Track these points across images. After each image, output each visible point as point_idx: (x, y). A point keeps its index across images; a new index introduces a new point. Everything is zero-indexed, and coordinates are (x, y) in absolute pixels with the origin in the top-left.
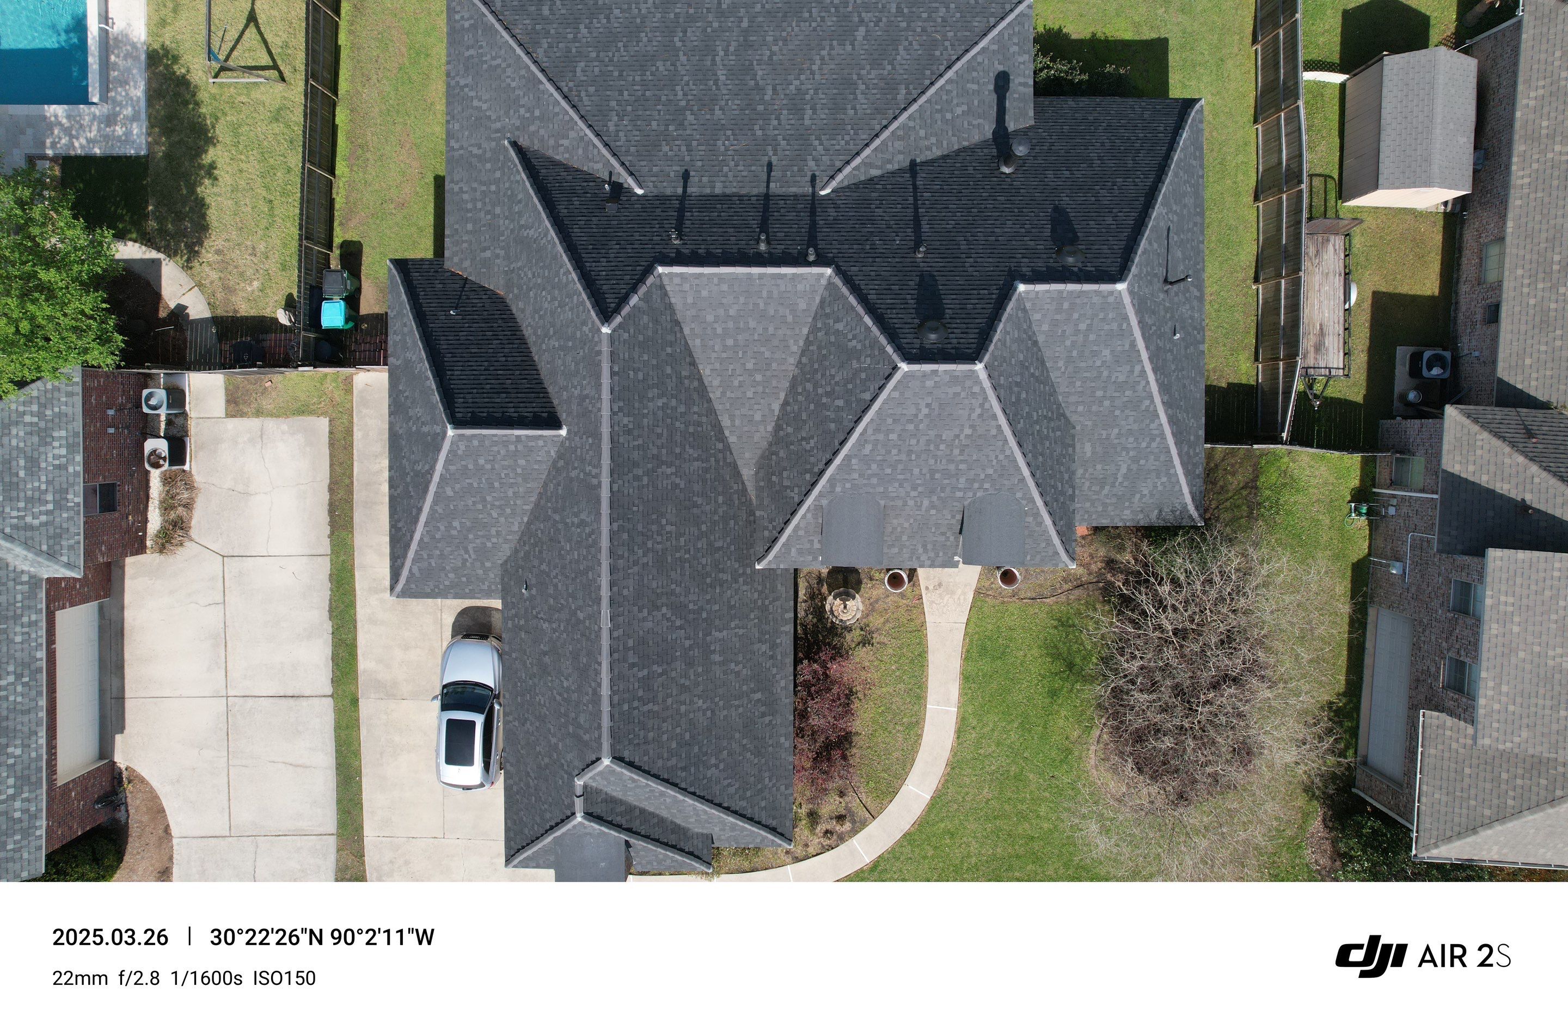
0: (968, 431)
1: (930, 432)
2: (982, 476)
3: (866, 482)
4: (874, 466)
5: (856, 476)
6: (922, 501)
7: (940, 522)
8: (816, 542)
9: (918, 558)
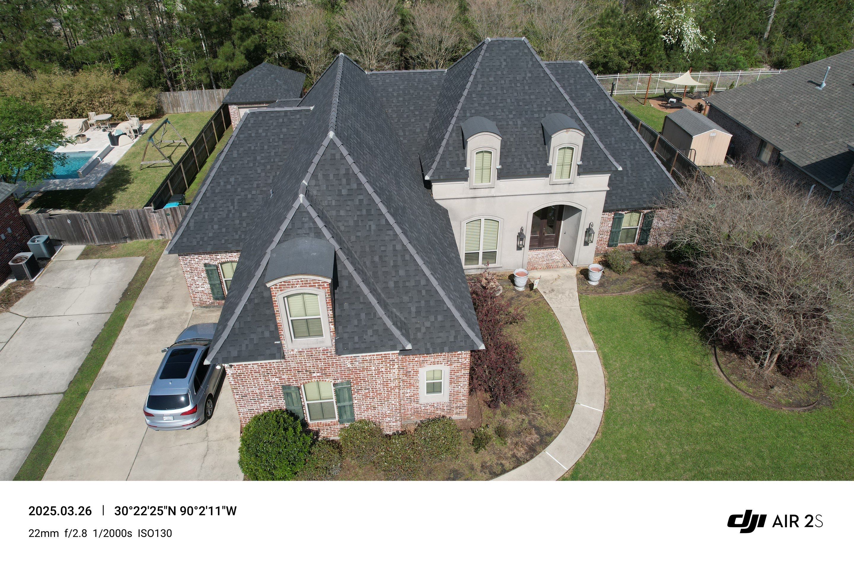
0: (529, 75)
1: (510, 76)
2: (545, 103)
3: (482, 109)
4: (485, 98)
5: (476, 105)
6: (517, 122)
7: (531, 136)
8: (460, 155)
9: (525, 166)
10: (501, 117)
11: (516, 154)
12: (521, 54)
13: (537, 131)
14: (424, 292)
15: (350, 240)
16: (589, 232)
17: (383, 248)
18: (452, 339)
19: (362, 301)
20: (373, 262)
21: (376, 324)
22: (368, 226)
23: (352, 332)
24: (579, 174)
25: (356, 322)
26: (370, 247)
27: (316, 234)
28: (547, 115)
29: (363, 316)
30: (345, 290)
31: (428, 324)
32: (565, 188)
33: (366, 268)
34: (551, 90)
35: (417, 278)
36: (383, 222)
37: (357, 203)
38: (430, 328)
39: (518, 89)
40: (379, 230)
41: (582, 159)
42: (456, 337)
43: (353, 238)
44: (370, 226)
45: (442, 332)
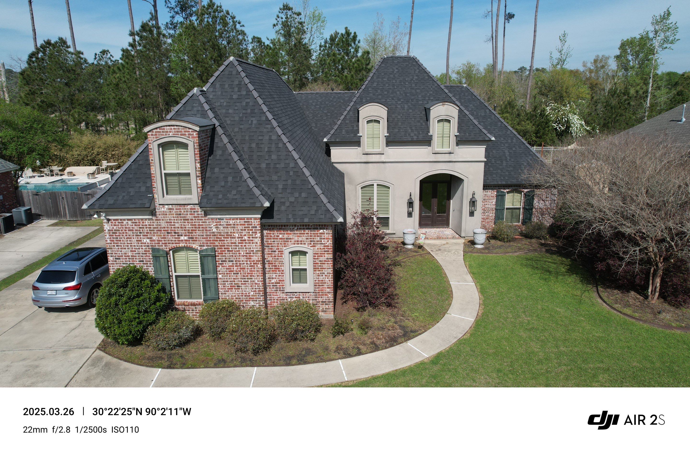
1: (400, 78)
2: (428, 95)
3: (376, 97)
4: (379, 91)
5: (371, 95)
6: (404, 106)
7: (415, 115)
8: (355, 126)
9: (409, 134)
10: (391, 103)
11: (401, 126)
12: (410, 65)
13: (421, 113)
14: (291, 173)
15: (233, 130)
16: (473, 203)
17: (260, 138)
18: (313, 212)
19: (231, 167)
20: (250, 148)
21: (240, 186)
22: (250, 121)
23: (218, 191)
24: (457, 144)
25: (223, 184)
26: (250, 136)
27: (202, 115)
28: (429, 102)
29: (230, 179)
30: (218, 157)
31: (292, 199)
32: (446, 158)
33: (244, 152)
34: (433, 87)
35: (287, 161)
36: (264, 118)
37: (244, 104)
38: (293, 202)
39: (406, 86)
40: (259, 124)
41: (459, 131)
42: (317, 211)
43: (236, 130)
44: (252, 121)
45: (305, 206)
